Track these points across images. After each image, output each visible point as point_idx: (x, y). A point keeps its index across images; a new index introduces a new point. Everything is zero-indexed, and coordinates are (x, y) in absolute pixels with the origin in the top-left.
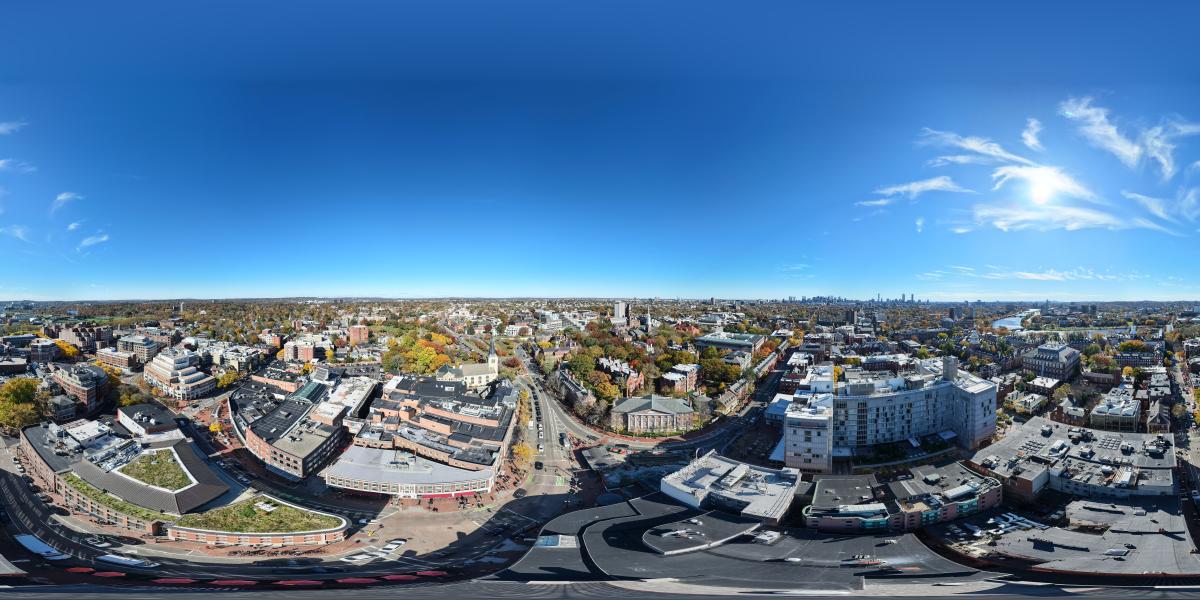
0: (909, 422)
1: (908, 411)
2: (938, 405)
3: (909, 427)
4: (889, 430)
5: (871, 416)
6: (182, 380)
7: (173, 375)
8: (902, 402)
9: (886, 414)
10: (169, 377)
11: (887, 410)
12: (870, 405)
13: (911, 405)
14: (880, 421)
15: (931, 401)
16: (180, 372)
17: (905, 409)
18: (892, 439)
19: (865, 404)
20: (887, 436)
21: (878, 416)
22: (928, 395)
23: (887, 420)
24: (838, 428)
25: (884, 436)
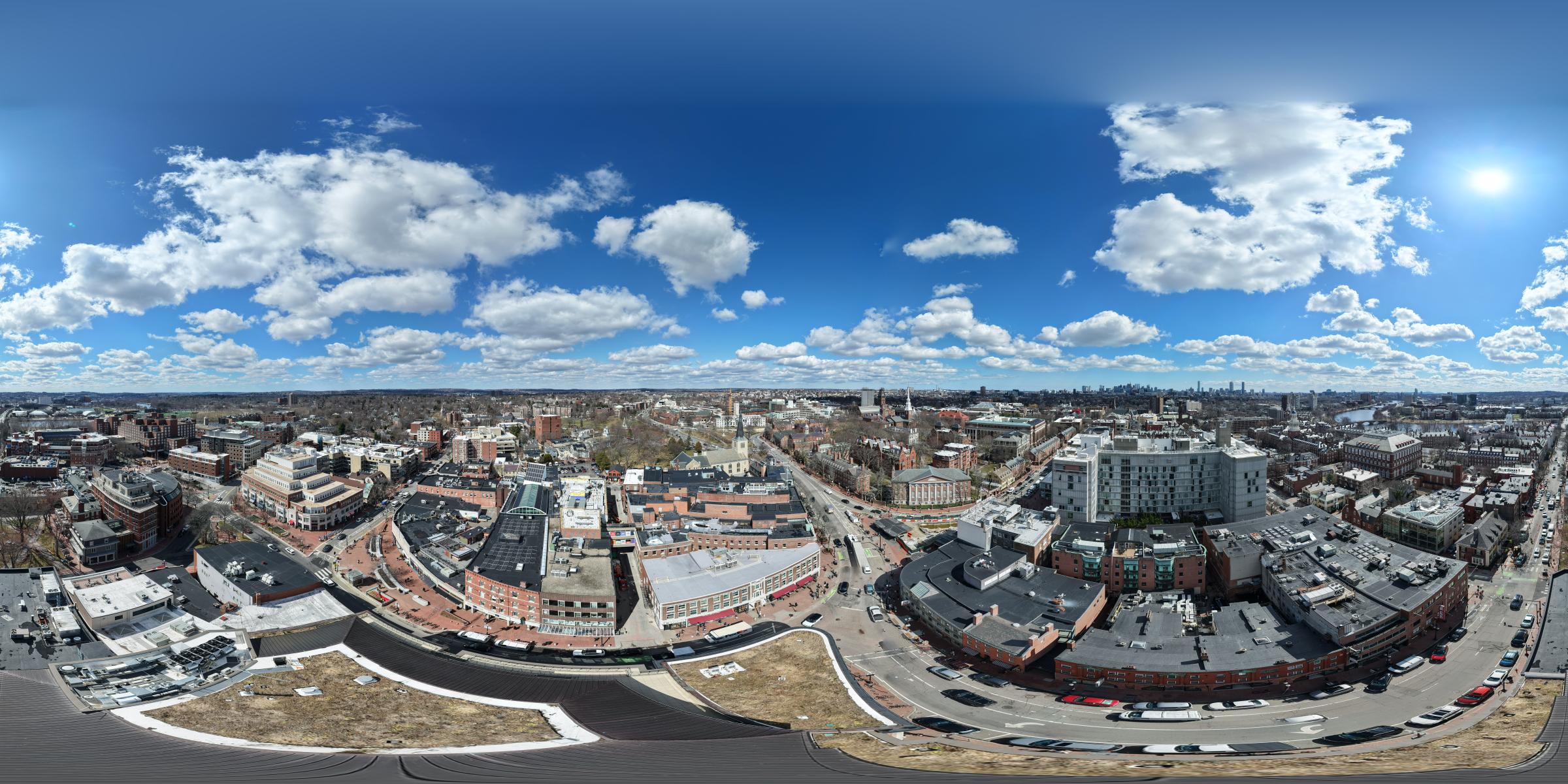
0: (1172, 489)
1: (1172, 476)
2: (1205, 476)
3: (1172, 496)
4: (1152, 497)
5: (1134, 476)
6: (309, 495)
7: (293, 487)
8: (1164, 464)
9: (1148, 477)
10: (288, 491)
11: (1149, 472)
12: (1133, 463)
13: (1174, 469)
14: (1143, 484)
15: (1197, 468)
16: (304, 482)
17: (1168, 472)
18: (1155, 509)
19: (1128, 461)
20: (1150, 505)
21: (1140, 477)
22: (1193, 460)
23: (1150, 483)
24: (1103, 488)
25: (1146, 503)
